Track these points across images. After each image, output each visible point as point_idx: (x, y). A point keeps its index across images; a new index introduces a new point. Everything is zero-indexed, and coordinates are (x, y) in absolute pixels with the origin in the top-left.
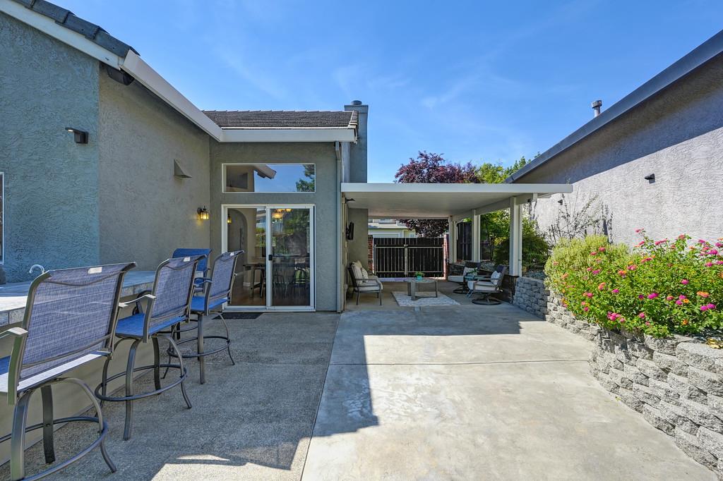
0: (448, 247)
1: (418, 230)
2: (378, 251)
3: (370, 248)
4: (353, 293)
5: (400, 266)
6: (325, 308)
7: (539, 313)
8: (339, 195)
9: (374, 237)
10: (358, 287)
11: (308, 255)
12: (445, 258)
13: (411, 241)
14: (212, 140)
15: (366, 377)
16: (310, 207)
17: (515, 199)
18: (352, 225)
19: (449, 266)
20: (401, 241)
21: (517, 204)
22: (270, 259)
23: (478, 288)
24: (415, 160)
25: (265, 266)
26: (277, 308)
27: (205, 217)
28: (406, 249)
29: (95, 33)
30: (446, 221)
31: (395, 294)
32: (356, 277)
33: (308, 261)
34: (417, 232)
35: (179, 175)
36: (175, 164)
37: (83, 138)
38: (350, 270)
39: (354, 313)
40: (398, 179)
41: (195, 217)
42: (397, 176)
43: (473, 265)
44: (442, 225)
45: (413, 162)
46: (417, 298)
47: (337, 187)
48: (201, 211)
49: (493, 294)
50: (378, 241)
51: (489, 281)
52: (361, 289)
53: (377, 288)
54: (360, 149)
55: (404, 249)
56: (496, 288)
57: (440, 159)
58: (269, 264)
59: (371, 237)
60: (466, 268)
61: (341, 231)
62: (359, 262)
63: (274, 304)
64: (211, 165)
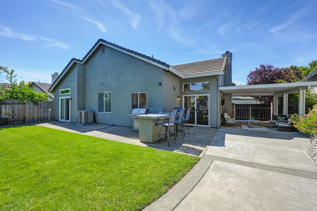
0: (273, 108)
1: (260, 100)
2: (237, 110)
3: (233, 108)
4: (224, 123)
5: (247, 115)
6: (213, 126)
7: (308, 136)
8: (218, 91)
9: (235, 104)
10: (225, 121)
11: (208, 110)
12: (272, 113)
13: (253, 106)
14: (180, 78)
15: (224, 141)
16: (209, 95)
17: (301, 88)
18: (224, 100)
19: (273, 116)
20: (248, 105)
21: (302, 90)
22: (196, 111)
23: (279, 125)
24: (258, 68)
25: (195, 113)
26: (198, 125)
27: (179, 99)
28: (250, 109)
29: (164, 64)
30: (272, 97)
31: (242, 125)
32: (225, 118)
33: (208, 112)
34: (260, 101)
35: (174, 89)
36: (174, 86)
37: (160, 84)
38: (222, 116)
39: (223, 129)
40: (249, 78)
41: (177, 99)
42: (248, 76)
43: (284, 116)
44: (271, 98)
45: (257, 69)
46: (251, 127)
47: (218, 88)
48: (178, 97)
49: (288, 128)
50: (236, 105)
51: (287, 122)
52: (227, 122)
53: (233, 122)
54: (228, 70)
55: (249, 109)
56: (290, 125)
57: (271, 67)
58: (196, 112)
59: (233, 104)
60: (279, 117)
61: (219, 102)
62: (227, 113)
63: (197, 124)
64: (180, 85)
